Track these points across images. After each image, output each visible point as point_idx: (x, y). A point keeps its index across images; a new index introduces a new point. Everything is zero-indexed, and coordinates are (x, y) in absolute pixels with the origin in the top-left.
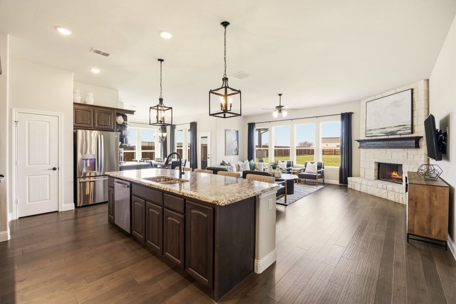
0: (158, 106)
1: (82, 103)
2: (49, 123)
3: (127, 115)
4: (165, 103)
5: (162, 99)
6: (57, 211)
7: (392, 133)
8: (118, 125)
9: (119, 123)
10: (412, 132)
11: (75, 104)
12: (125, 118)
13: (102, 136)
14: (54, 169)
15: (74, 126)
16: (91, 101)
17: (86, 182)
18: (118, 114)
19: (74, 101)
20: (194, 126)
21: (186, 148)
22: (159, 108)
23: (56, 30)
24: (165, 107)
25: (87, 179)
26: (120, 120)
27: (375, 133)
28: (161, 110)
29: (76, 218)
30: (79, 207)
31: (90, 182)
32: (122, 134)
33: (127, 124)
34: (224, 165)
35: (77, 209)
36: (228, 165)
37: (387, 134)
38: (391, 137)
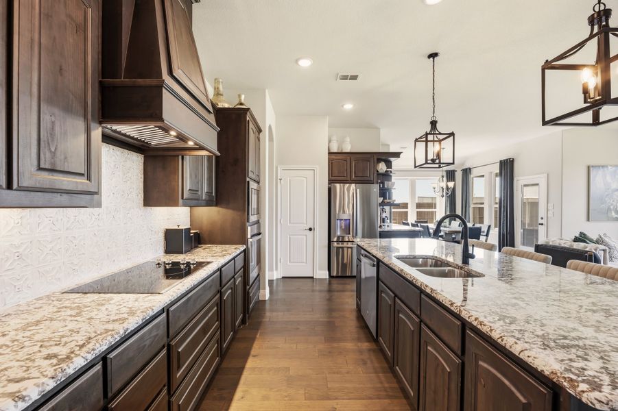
0: (427, 134)
1: (339, 151)
2: (306, 178)
3: (392, 159)
4: (441, 127)
5: (436, 122)
6: (312, 278)
8: (379, 174)
9: (380, 171)
11: (330, 153)
12: (389, 164)
13: (358, 190)
14: (310, 229)
15: (329, 180)
16: (348, 148)
17: (343, 248)
18: (379, 161)
19: (329, 150)
20: (507, 168)
21: (490, 206)
22: (430, 137)
23: (298, 64)
24: (440, 134)
25: (345, 244)
26: (382, 167)
28: (434, 141)
29: (330, 291)
30: (333, 277)
31: (348, 248)
32: (384, 186)
33: (391, 172)
34: (584, 242)
35: (331, 279)
36: (597, 242)
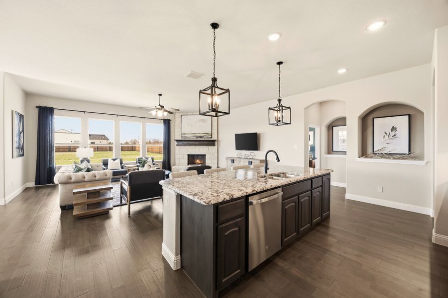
7: (201, 137)
10: (211, 138)
27: (188, 136)
37: (197, 137)
38: (198, 139)
